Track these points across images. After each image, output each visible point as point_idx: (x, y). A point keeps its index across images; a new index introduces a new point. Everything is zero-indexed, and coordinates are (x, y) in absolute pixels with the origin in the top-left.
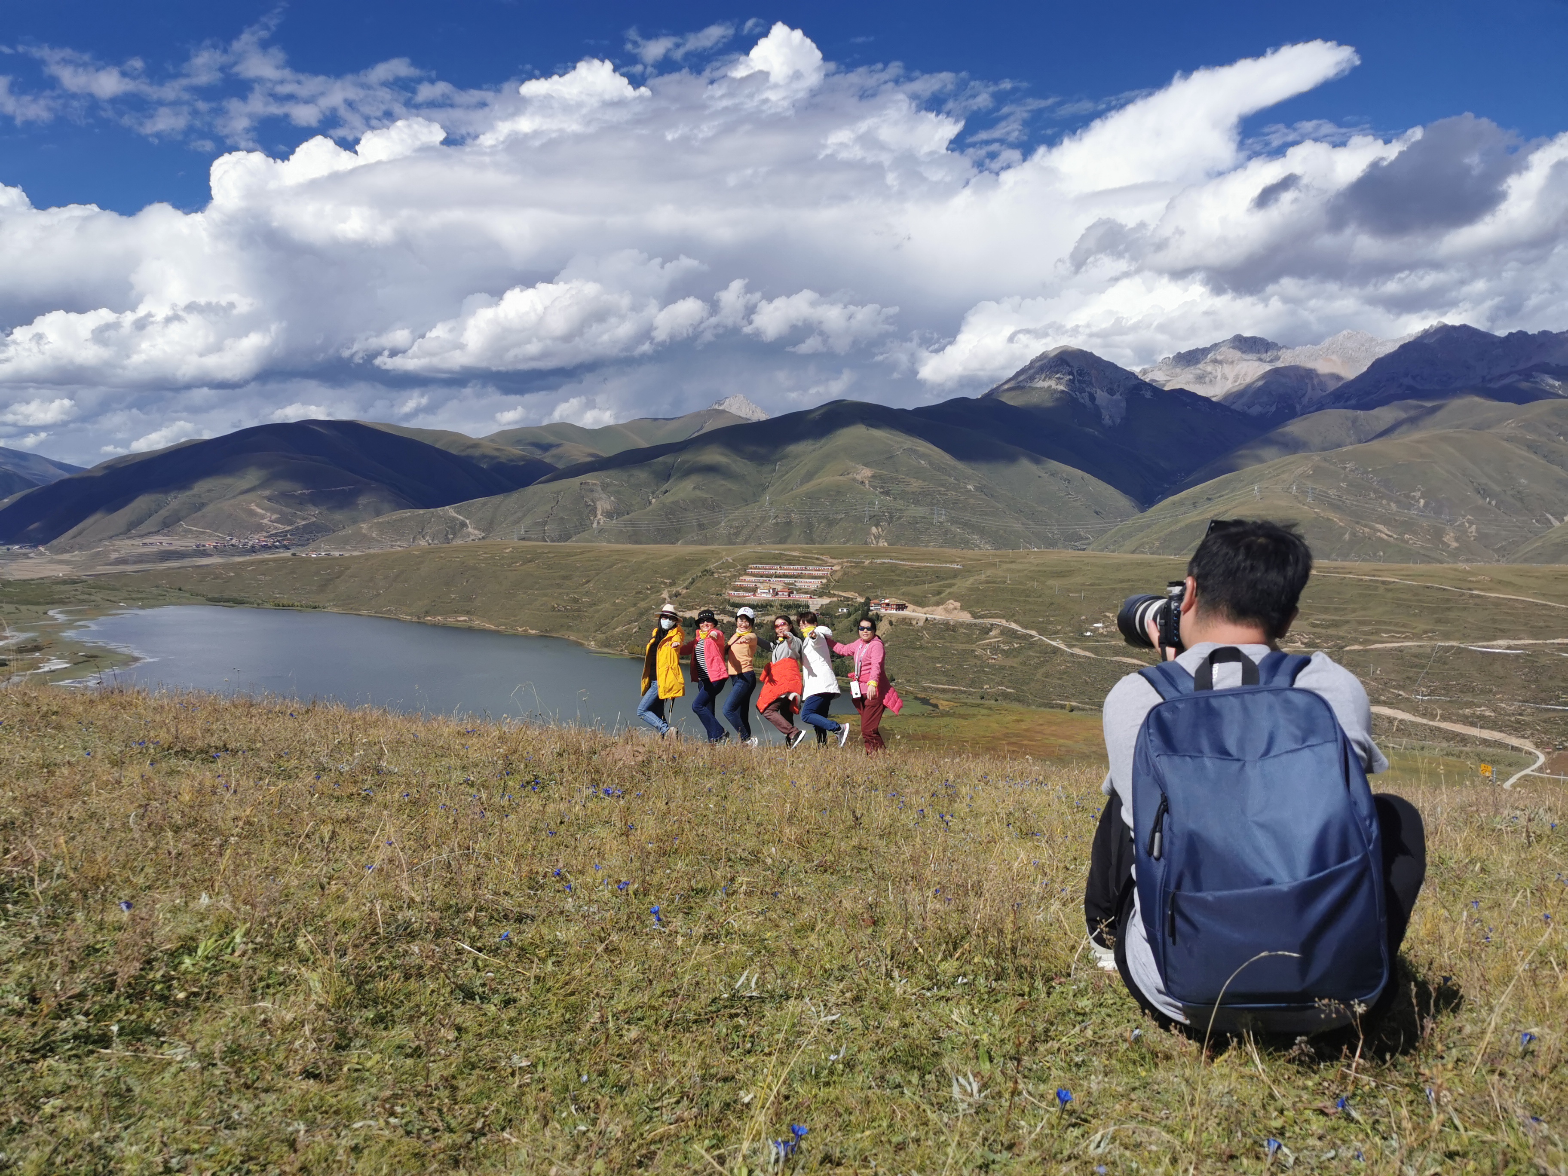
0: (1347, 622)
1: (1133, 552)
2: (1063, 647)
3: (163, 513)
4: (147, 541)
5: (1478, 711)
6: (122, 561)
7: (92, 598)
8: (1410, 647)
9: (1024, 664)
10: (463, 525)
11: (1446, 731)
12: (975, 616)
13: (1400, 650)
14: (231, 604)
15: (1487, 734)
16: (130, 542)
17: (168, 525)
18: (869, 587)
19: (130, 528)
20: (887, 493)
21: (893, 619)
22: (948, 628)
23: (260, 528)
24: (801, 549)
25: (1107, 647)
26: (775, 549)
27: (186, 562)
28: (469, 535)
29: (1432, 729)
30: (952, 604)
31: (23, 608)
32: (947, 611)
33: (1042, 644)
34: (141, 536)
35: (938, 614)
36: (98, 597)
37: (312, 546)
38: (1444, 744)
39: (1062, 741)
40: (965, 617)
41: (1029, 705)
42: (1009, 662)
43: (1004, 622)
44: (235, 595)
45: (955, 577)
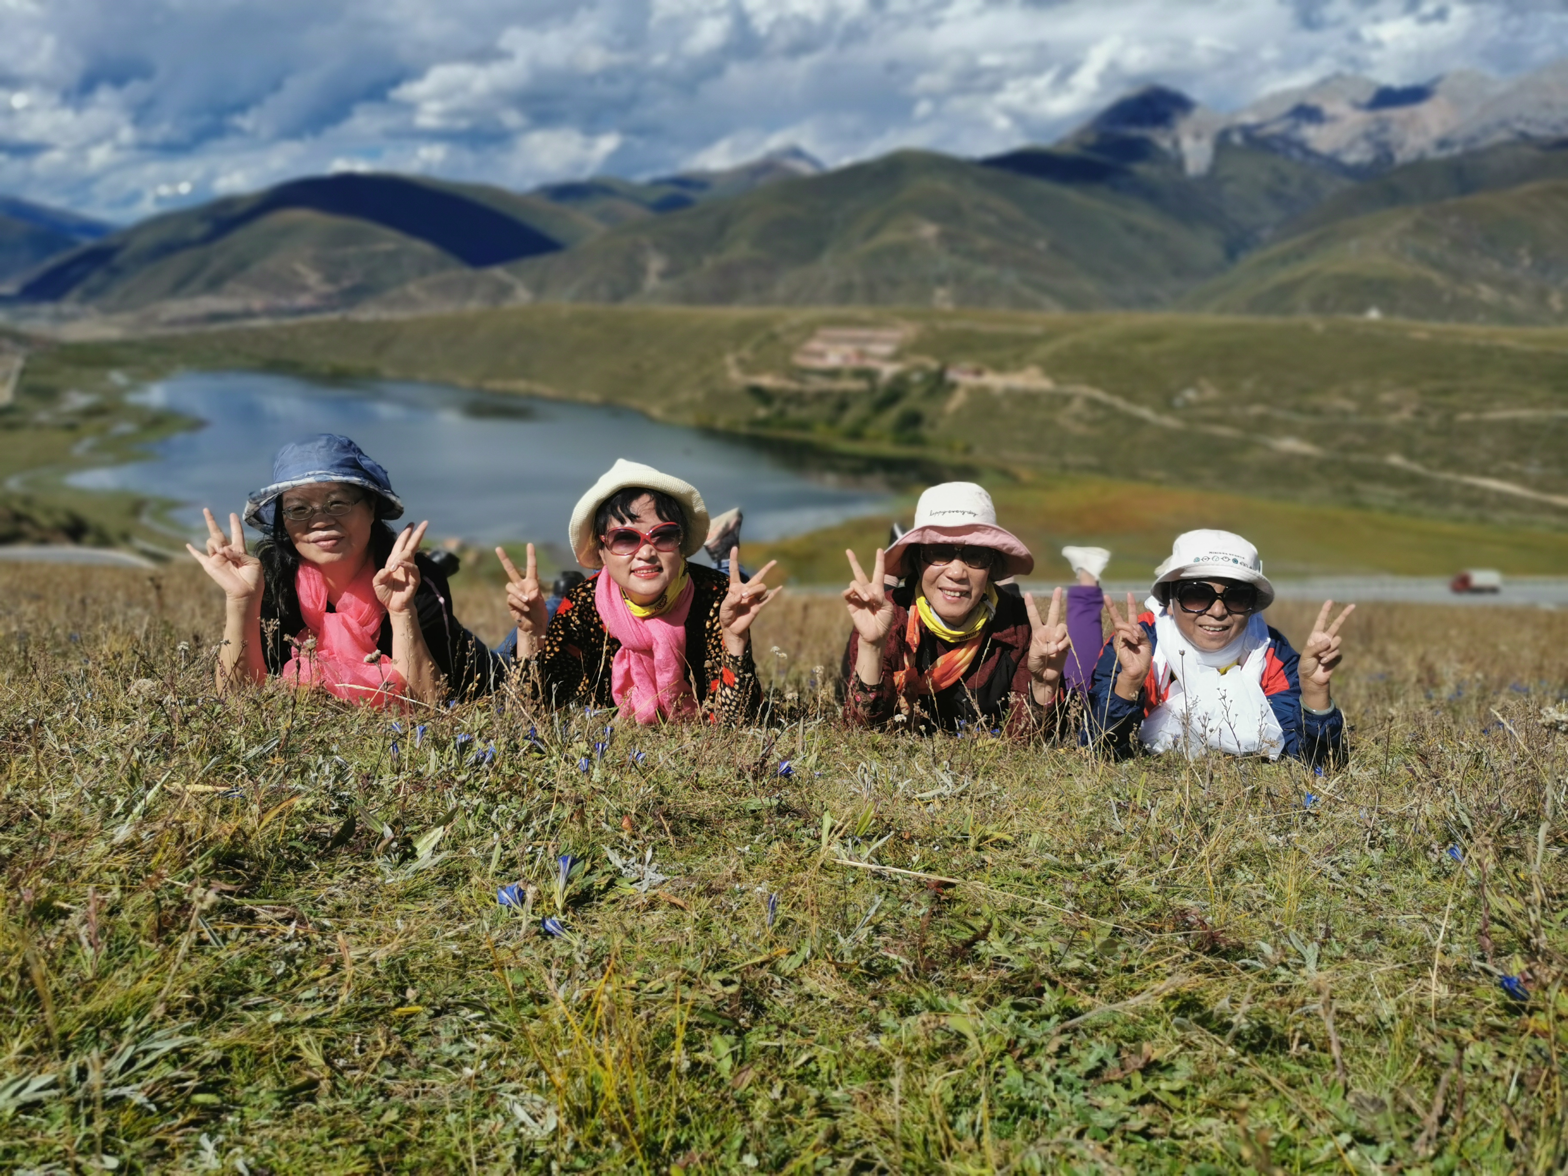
0: (1459, 390)
1: (1218, 314)
3: (208, 271)
4: (196, 301)
7: (149, 360)
8: (1526, 417)
9: (1109, 434)
10: (512, 287)
11: (1557, 506)
12: (1057, 384)
13: (1514, 420)
16: (179, 303)
19: (179, 287)
21: (971, 387)
22: (1029, 398)
23: (304, 288)
24: (866, 310)
27: (236, 324)
28: (518, 297)
29: (1542, 504)
30: (1033, 370)
31: (83, 370)
32: (1028, 377)
33: (1129, 414)
34: (189, 297)
35: (1018, 381)
36: (155, 360)
37: (359, 308)
38: (1554, 519)
40: (1047, 385)
42: (1093, 432)
43: (1087, 390)
45: (1035, 342)
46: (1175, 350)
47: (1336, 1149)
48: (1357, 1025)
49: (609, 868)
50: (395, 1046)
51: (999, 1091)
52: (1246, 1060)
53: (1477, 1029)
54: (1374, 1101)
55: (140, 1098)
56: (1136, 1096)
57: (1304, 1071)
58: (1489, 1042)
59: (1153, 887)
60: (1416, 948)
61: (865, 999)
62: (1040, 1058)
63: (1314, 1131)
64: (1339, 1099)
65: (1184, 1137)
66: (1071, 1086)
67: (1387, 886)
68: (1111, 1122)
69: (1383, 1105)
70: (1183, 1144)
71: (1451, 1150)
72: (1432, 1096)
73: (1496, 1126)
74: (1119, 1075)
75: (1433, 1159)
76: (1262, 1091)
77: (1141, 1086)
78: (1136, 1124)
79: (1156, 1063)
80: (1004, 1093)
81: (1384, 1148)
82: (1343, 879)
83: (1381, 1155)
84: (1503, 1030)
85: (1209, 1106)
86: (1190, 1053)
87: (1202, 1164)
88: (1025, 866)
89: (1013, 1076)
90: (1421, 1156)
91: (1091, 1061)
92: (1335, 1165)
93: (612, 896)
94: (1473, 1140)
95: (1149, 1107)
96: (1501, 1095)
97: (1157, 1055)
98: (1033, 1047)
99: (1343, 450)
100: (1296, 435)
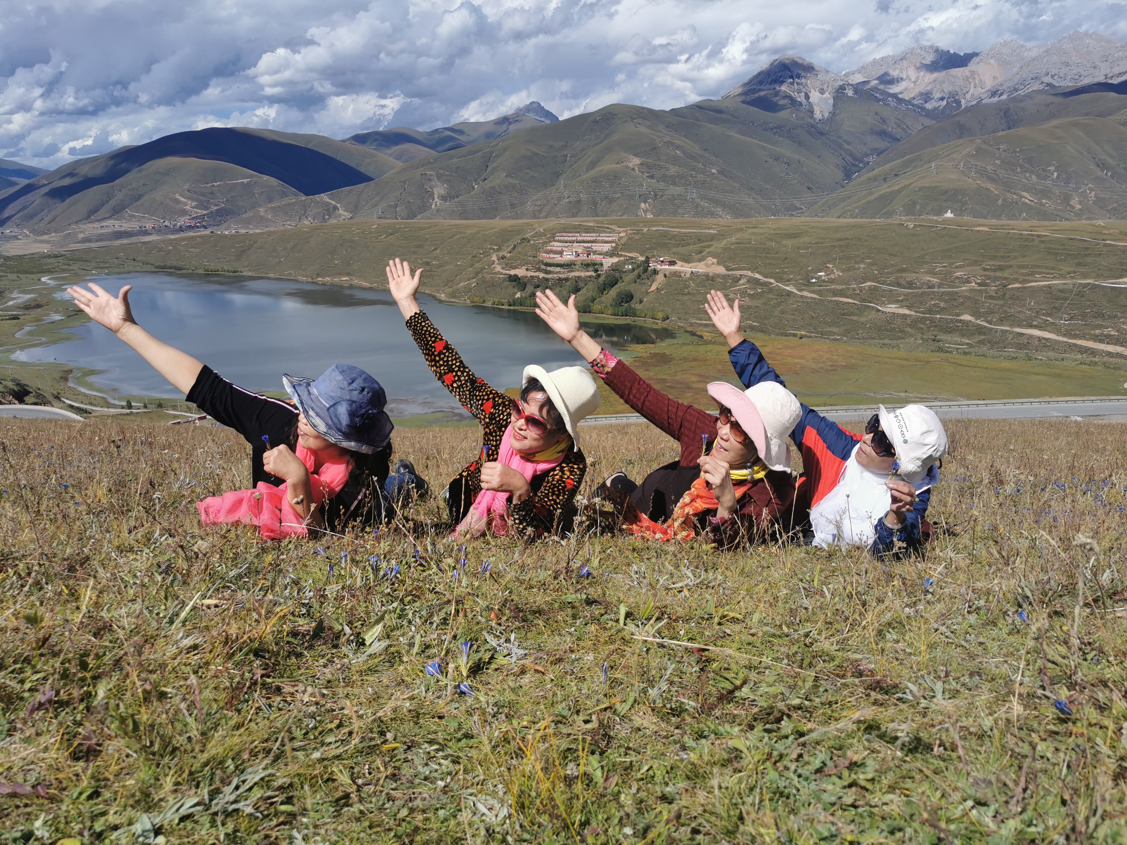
0: (1010, 266)
1: (839, 217)
2: (795, 291)
3: (112, 203)
4: (103, 224)
5: (1106, 331)
6: (88, 240)
7: (72, 267)
8: (1057, 285)
9: (765, 304)
10: (335, 208)
11: (1081, 347)
12: (728, 269)
13: (1049, 287)
14: (173, 270)
15: (1110, 348)
16: (91, 225)
17: (117, 212)
18: (648, 249)
19: (90, 215)
20: (652, 177)
21: (667, 273)
22: (709, 279)
23: (184, 213)
24: (595, 221)
25: (828, 290)
26: (575, 221)
27: (134, 239)
28: (340, 215)
29: (1070, 345)
30: (710, 260)
31: (22, 276)
32: (707, 265)
33: (779, 289)
34: (99, 221)
35: (700, 268)
36: (75, 267)
37: (224, 226)
38: (1079, 356)
39: (796, 361)
40: (721, 270)
41: (770, 334)
42: (755, 303)
43: (749, 273)
44: (175, 264)
45: (712, 240)
46: (810, 243)
47: (964, 809)
48: (971, 733)
49: (488, 646)
50: (390, 771)
51: (765, 783)
52: (908, 759)
53: (1042, 734)
54: (984, 781)
55: (249, 810)
56: (846, 783)
57: (942, 764)
58: (1048, 743)
59: (835, 647)
60: (1001, 681)
61: (672, 729)
62: (786, 762)
63: (951, 800)
64: (964, 780)
65: (876, 806)
66: (807, 779)
67: (981, 640)
68: (833, 799)
69: (990, 783)
70: (875, 810)
71: (1030, 808)
72: (1019, 778)
73: (1055, 792)
74: (834, 771)
75: (1021, 813)
76: (918, 777)
77: (848, 777)
78: (848, 800)
79: (855, 763)
80: (768, 784)
81: (993, 808)
82: (952, 635)
83: (991, 812)
84: (1057, 733)
85: (889, 787)
86: (874, 755)
87: (889, 821)
88: (753, 635)
89: (772, 775)
90: (1013, 812)
91: (817, 763)
92: (965, 819)
93: (493, 666)
94: (1043, 801)
95: (854, 789)
96: (1058, 775)
97: (856, 758)
98: (781, 756)
99: (930, 311)
100: (897, 302)
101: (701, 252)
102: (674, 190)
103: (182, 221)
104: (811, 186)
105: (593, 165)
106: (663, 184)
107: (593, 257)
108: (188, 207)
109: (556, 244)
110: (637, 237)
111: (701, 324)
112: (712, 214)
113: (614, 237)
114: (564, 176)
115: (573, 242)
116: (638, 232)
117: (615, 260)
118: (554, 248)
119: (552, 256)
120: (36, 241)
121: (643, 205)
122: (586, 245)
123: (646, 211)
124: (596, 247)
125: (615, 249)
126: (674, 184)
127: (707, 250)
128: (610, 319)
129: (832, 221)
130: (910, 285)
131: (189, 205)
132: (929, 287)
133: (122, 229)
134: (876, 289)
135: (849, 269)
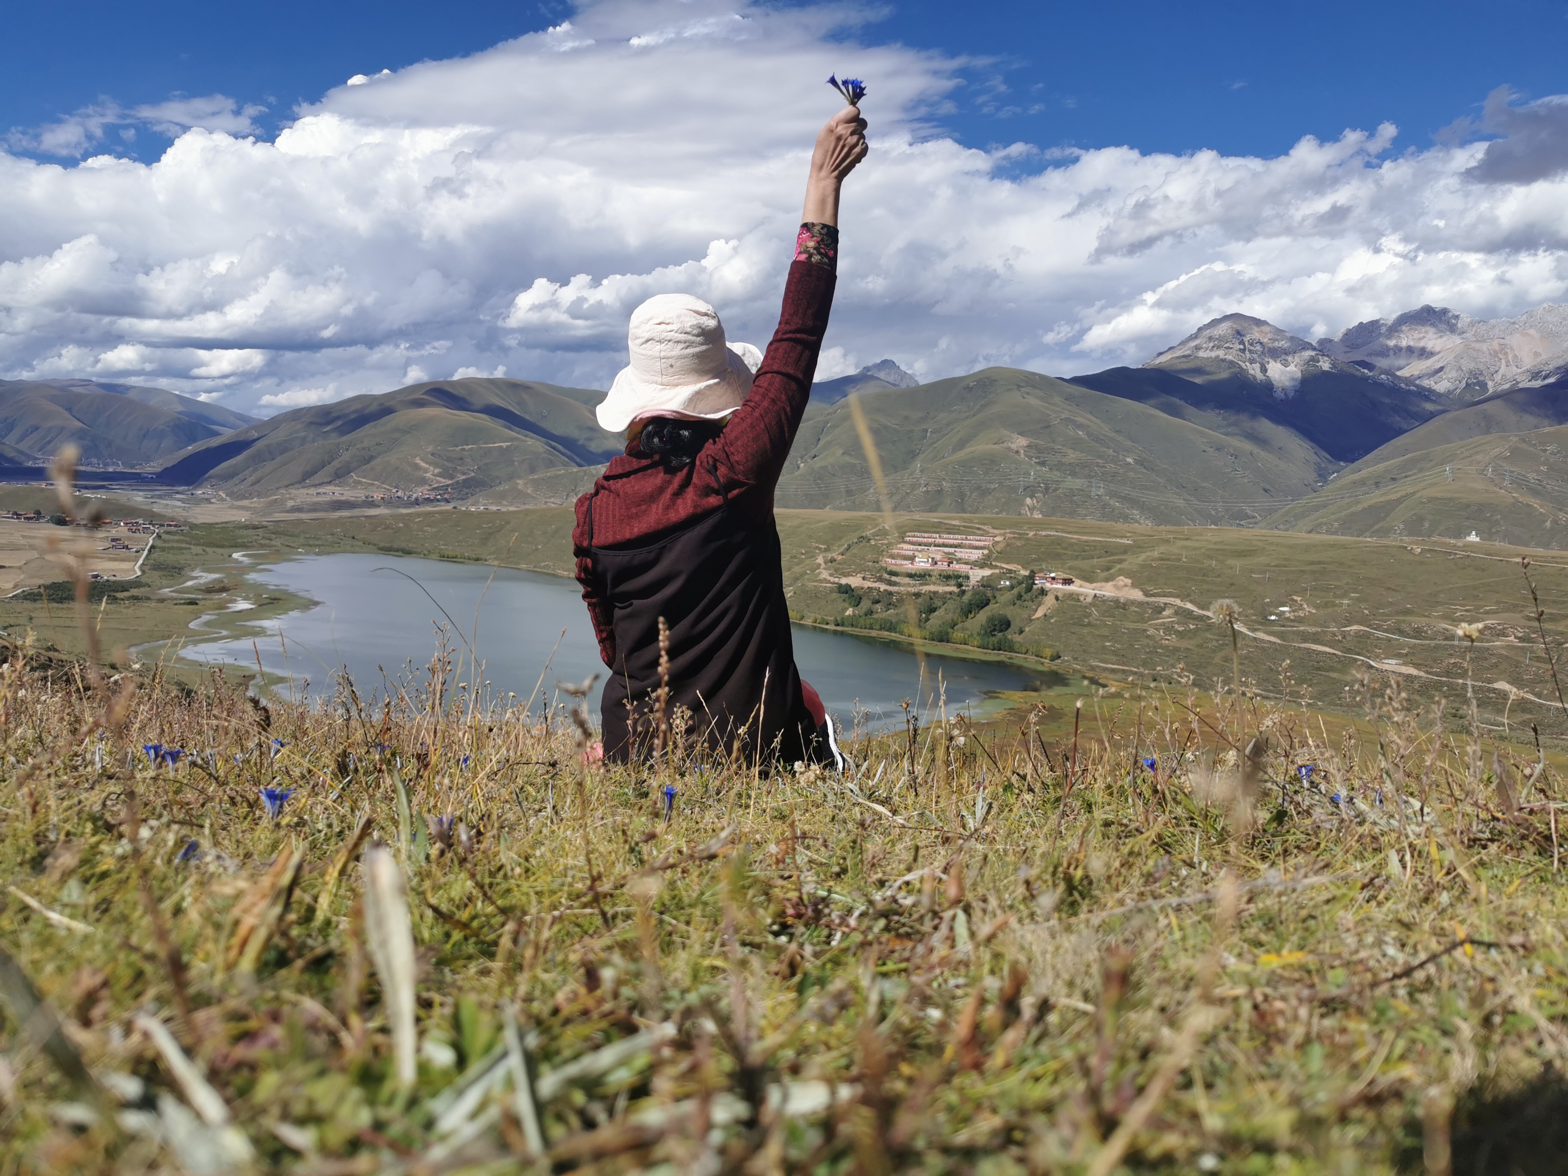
2: (1245, 630)
4: (321, 490)
6: (299, 509)
7: (273, 543)
12: (1147, 594)
14: (400, 553)
16: (305, 491)
17: (339, 476)
18: (1034, 560)
20: (1043, 464)
22: (1119, 606)
25: (1294, 633)
26: (934, 517)
27: (356, 512)
30: (1122, 580)
31: (209, 550)
32: (1117, 587)
34: (315, 486)
35: (1108, 590)
36: (277, 542)
37: (470, 501)
41: (1207, 690)
44: (403, 545)
45: (1125, 552)
46: (1268, 565)
99: (1448, 674)
100: (1398, 656)
101: (1108, 569)
102: (1073, 483)
103: (420, 492)
104: (1268, 487)
105: (962, 444)
106: (1058, 474)
107: (955, 566)
108: (428, 475)
109: (905, 546)
110: (1019, 543)
111: (1106, 669)
112: (1126, 518)
113: (987, 542)
114: (922, 456)
115: (929, 545)
116: (1021, 536)
117: (987, 572)
118: (903, 552)
119: (899, 562)
120: (232, 507)
121: (1028, 501)
122: (947, 550)
123: (1032, 509)
124: (961, 553)
125: (988, 557)
126: (1074, 474)
127: (1118, 566)
128: (975, 653)
129: (1300, 535)
130: (1418, 633)
131: (431, 472)
132: (1446, 639)
133: (343, 498)
134: (1367, 635)
135: (1326, 605)
